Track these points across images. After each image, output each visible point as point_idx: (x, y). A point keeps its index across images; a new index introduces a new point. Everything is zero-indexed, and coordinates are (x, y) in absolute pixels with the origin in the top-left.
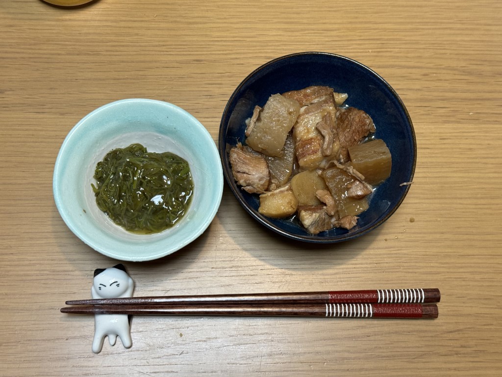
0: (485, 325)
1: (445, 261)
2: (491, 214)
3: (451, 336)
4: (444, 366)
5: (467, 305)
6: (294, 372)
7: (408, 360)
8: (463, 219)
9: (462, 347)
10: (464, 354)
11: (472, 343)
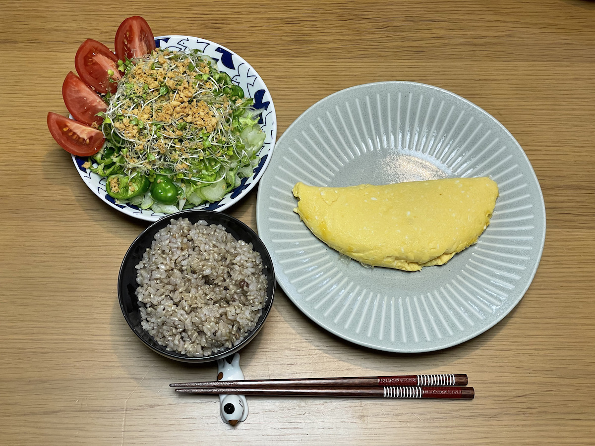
0: (546, 391)
1: (514, 340)
2: (552, 302)
3: (519, 400)
5: (532, 375)
6: (394, 429)
7: (484, 419)
8: (529, 306)
9: (528, 408)
10: (530, 414)
11: (536, 405)
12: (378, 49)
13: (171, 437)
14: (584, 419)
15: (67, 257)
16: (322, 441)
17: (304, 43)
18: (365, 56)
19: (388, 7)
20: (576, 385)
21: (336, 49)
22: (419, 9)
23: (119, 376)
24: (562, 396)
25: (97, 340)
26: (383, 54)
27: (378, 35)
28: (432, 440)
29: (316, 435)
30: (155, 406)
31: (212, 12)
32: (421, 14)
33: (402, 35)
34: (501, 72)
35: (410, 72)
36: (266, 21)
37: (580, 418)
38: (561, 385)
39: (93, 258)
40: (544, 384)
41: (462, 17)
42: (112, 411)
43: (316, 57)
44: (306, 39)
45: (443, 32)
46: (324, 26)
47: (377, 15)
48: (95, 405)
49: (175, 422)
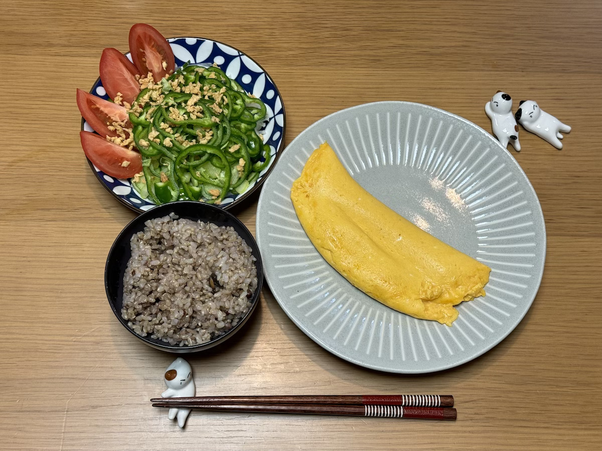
3: (466, 405)
4: (460, 429)
5: (480, 380)
6: (339, 433)
9: (475, 414)
11: (483, 411)
12: (335, 57)
13: (112, 438)
14: (533, 426)
15: (16, 256)
16: (266, 444)
17: (263, 50)
18: (322, 64)
19: (347, 17)
20: (525, 391)
21: (294, 56)
22: (378, 19)
23: (62, 376)
24: (511, 402)
25: (42, 340)
26: (340, 62)
27: (336, 44)
28: (378, 444)
29: (260, 438)
30: (97, 407)
31: (173, 19)
32: (379, 24)
33: (359, 44)
34: (456, 82)
35: (367, 79)
36: (226, 28)
37: (529, 426)
38: (509, 391)
39: (41, 257)
40: (492, 390)
41: (418, 27)
42: (52, 411)
43: (274, 64)
44: (265, 46)
45: (401, 42)
46: (283, 34)
47: (336, 24)
48: (36, 406)
49: (117, 424)
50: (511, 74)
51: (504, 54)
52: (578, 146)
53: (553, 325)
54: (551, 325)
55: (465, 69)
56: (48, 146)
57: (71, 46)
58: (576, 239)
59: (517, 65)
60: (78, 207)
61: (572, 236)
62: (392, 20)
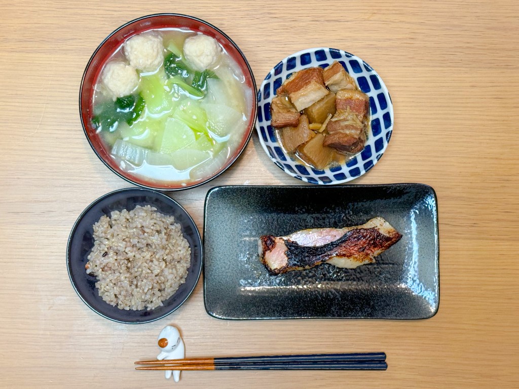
50: (455, 70)
51: (450, 48)
52: (511, 149)
53: (466, 324)
54: (464, 324)
55: (409, 64)
56: (12, 149)
57: (25, 41)
58: (496, 242)
59: (461, 60)
60: (45, 210)
61: (494, 240)
62: (341, 8)
